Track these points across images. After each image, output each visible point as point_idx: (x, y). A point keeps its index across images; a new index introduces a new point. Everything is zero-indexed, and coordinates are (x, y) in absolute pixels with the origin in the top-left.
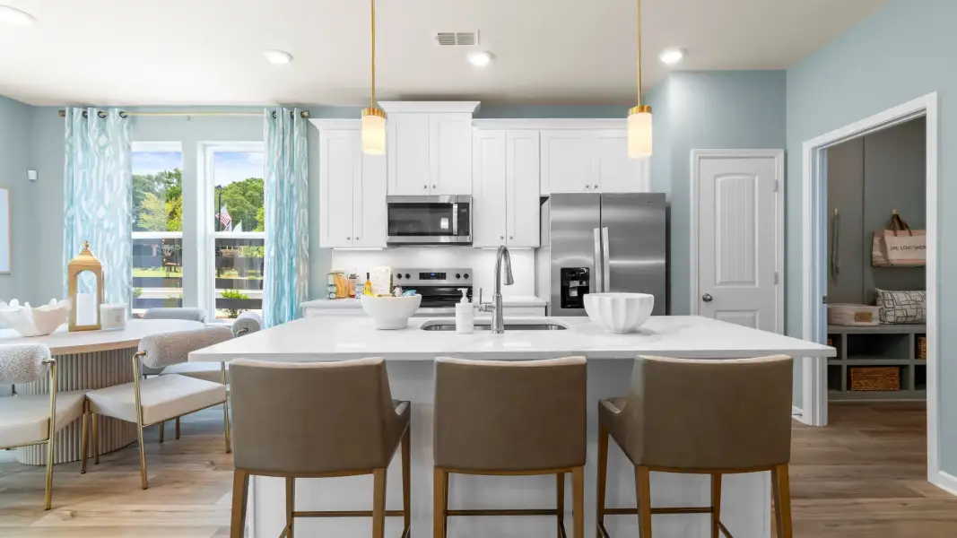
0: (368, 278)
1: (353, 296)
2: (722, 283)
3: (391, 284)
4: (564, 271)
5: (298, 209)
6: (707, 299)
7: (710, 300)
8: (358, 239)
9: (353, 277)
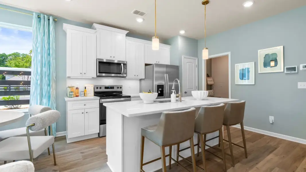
0: (85, 89)
1: (78, 96)
2: (188, 89)
3: (94, 91)
4: (158, 86)
5: (52, 60)
6: (185, 93)
7: (186, 93)
8: (85, 74)
9: (77, 88)
